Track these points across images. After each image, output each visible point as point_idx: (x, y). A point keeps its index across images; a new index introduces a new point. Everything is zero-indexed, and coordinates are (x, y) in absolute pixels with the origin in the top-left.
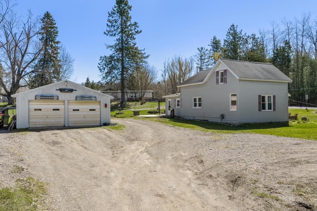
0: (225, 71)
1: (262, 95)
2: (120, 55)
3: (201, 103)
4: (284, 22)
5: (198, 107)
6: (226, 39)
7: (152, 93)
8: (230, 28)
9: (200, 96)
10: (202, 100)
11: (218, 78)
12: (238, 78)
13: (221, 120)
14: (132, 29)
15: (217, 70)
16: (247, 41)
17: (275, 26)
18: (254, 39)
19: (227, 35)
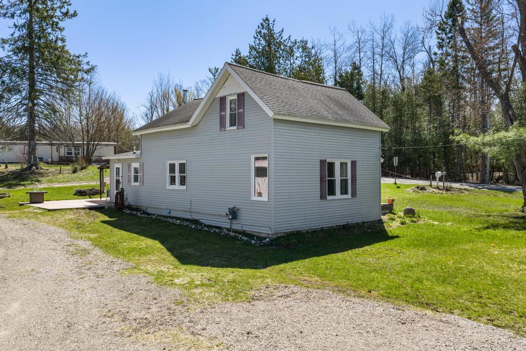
0: (241, 96)
1: (329, 160)
2: (26, 62)
3: (185, 176)
4: (353, 29)
5: (177, 186)
6: (254, 45)
7: (113, 148)
8: (262, 24)
9: (184, 159)
10: (188, 169)
11: (223, 113)
12: (271, 114)
13: (229, 221)
14: (55, 6)
15: (220, 94)
16: (292, 51)
17: (337, 37)
18: (304, 48)
19: (256, 36)
